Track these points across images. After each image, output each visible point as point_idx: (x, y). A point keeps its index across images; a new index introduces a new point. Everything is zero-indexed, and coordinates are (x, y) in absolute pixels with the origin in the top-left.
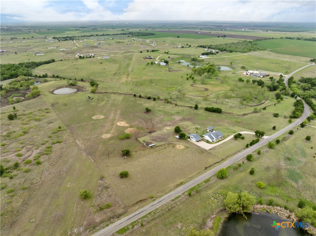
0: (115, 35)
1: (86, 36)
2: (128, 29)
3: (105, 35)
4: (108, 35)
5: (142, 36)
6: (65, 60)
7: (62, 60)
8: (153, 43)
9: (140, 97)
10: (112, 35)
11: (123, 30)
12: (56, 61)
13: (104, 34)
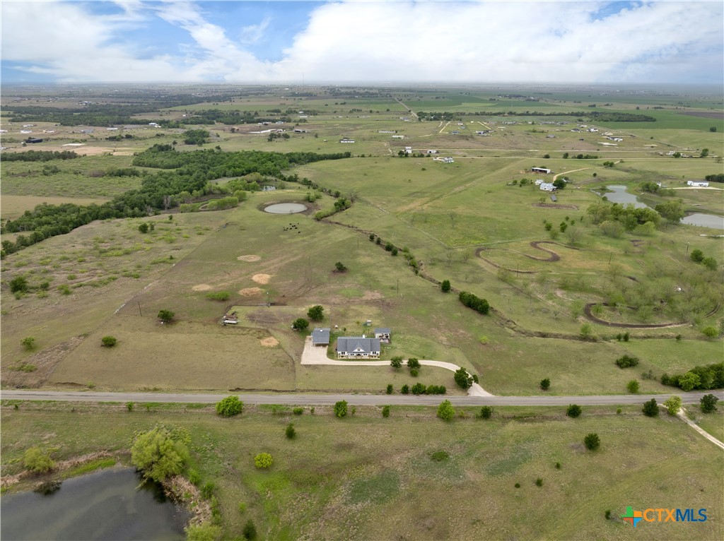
0: (556, 115)
1: (488, 114)
2: (607, 105)
3: (530, 115)
4: (537, 115)
5: (618, 121)
6: (370, 156)
7: (363, 156)
8: (616, 139)
9: (379, 242)
10: (547, 115)
11: (594, 106)
12: (353, 157)
13: (527, 112)
